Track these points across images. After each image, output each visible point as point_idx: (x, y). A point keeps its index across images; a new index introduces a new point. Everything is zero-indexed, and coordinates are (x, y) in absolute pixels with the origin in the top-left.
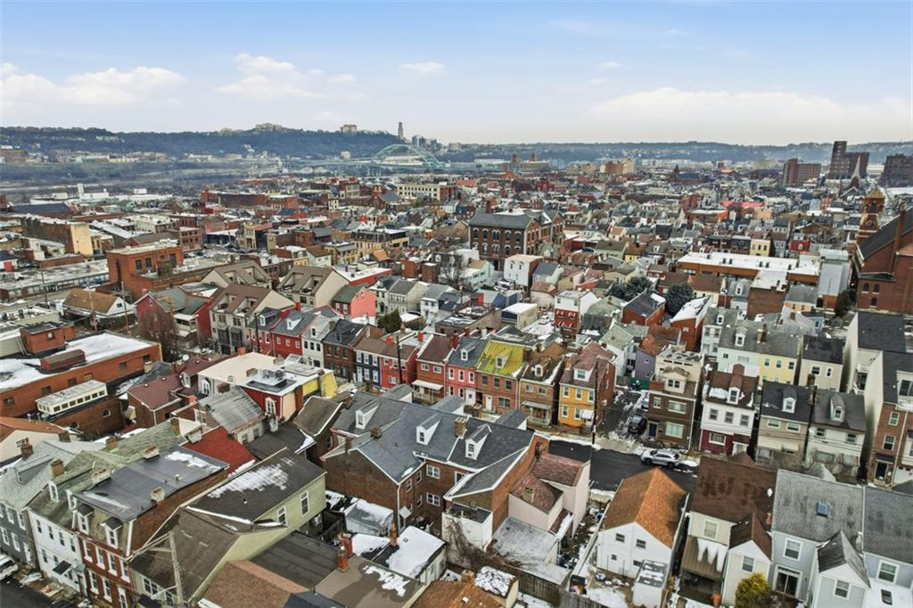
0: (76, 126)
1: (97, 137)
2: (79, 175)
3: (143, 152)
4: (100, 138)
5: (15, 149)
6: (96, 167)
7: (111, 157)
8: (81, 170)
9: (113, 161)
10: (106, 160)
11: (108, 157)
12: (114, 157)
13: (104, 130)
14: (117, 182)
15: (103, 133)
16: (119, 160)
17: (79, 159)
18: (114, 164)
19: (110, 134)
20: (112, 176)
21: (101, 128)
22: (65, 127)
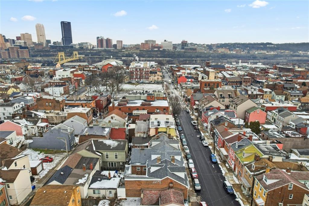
0: (262, 42)
1: (267, 45)
2: (254, 57)
3: (281, 50)
4: (268, 46)
5: (239, 49)
6: (261, 55)
7: (267, 52)
8: (256, 56)
9: (268, 53)
10: (265, 53)
11: (266, 52)
12: (268, 52)
13: (271, 43)
14: (265, 60)
15: (271, 44)
16: (269, 53)
17: (256, 53)
18: (267, 55)
19: (272, 44)
20: (265, 58)
21: (270, 42)
22: (259, 42)
